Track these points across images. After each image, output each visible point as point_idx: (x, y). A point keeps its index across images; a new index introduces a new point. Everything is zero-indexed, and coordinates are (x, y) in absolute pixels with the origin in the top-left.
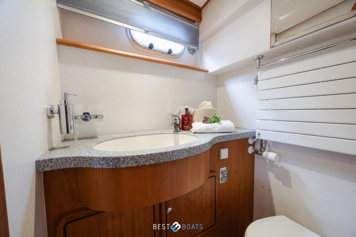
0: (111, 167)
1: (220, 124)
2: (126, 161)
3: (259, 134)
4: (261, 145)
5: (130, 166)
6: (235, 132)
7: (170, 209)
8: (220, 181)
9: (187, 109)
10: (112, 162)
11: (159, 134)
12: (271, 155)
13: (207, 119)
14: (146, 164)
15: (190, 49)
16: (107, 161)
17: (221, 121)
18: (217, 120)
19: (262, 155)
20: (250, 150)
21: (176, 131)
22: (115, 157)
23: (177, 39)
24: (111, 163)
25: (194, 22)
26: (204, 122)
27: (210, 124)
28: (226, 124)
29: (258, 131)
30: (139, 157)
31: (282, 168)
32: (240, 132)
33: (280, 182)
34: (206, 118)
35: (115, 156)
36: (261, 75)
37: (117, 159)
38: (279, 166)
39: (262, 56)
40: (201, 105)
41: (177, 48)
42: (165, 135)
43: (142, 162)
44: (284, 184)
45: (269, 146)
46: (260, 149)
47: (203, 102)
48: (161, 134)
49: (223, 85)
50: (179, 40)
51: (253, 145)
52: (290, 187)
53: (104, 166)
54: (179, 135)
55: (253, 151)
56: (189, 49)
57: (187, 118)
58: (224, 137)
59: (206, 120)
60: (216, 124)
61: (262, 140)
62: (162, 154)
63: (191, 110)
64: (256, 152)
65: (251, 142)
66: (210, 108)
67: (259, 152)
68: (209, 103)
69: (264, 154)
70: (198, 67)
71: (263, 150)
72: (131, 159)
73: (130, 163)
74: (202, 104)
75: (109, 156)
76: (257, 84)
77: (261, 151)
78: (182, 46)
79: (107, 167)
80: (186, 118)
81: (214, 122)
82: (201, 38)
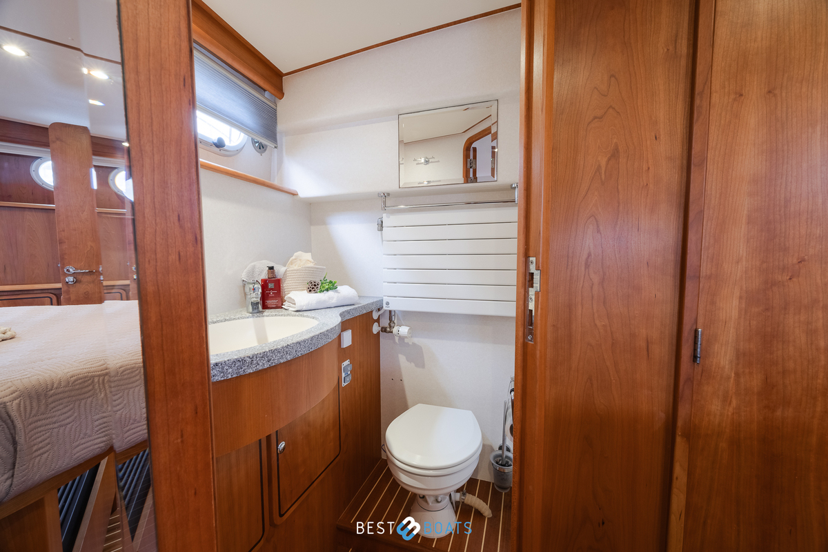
0: (230, 377)
1: (337, 292)
2: (255, 362)
3: (388, 303)
4: (390, 319)
5: (261, 368)
6: (358, 304)
7: (282, 445)
8: (343, 383)
9: (271, 268)
10: (231, 367)
11: (222, 321)
12: (403, 330)
13: (315, 285)
14: (282, 361)
15: (257, 142)
16: (223, 368)
17: (339, 287)
18: (332, 287)
19: (392, 332)
20: (376, 329)
21: (256, 311)
22: (236, 359)
23: (237, 121)
24: (230, 370)
25: (265, 90)
26: (310, 291)
27: (322, 294)
28: (345, 292)
29: (386, 299)
30: (272, 351)
31: (414, 344)
32: (364, 302)
33: (413, 364)
34: (313, 283)
35: (236, 357)
36: (388, 220)
37: (242, 361)
38: (411, 343)
39: (389, 194)
40: (291, 259)
41: (235, 138)
42: (234, 321)
43: (277, 360)
44: (417, 365)
45: (398, 319)
46: (389, 324)
47: (295, 254)
48: (226, 320)
49: (323, 222)
50: (242, 124)
51: (378, 321)
52: (423, 366)
53: (217, 378)
54: (265, 318)
55: (380, 329)
56: (254, 142)
57: (275, 285)
58: (348, 312)
59: (313, 287)
60: (331, 293)
61: (390, 311)
62: (299, 343)
63: (280, 270)
64: (384, 330)
65: (375, 316)
66: (311, 265)
67: (388, 329)
68: (308, 256)
69: (395, 330)
70: (271, 182)
71: (392, 325)
72: (262, 357)
73: (261, 364)
74: (293, 257)
75: (226, 359)
76: (382, 230)
77: (390, 327)
78: (242, 135)
79: (222, 379)
80: (271, 286)
81: (327, 290)
82: (280, 127)
